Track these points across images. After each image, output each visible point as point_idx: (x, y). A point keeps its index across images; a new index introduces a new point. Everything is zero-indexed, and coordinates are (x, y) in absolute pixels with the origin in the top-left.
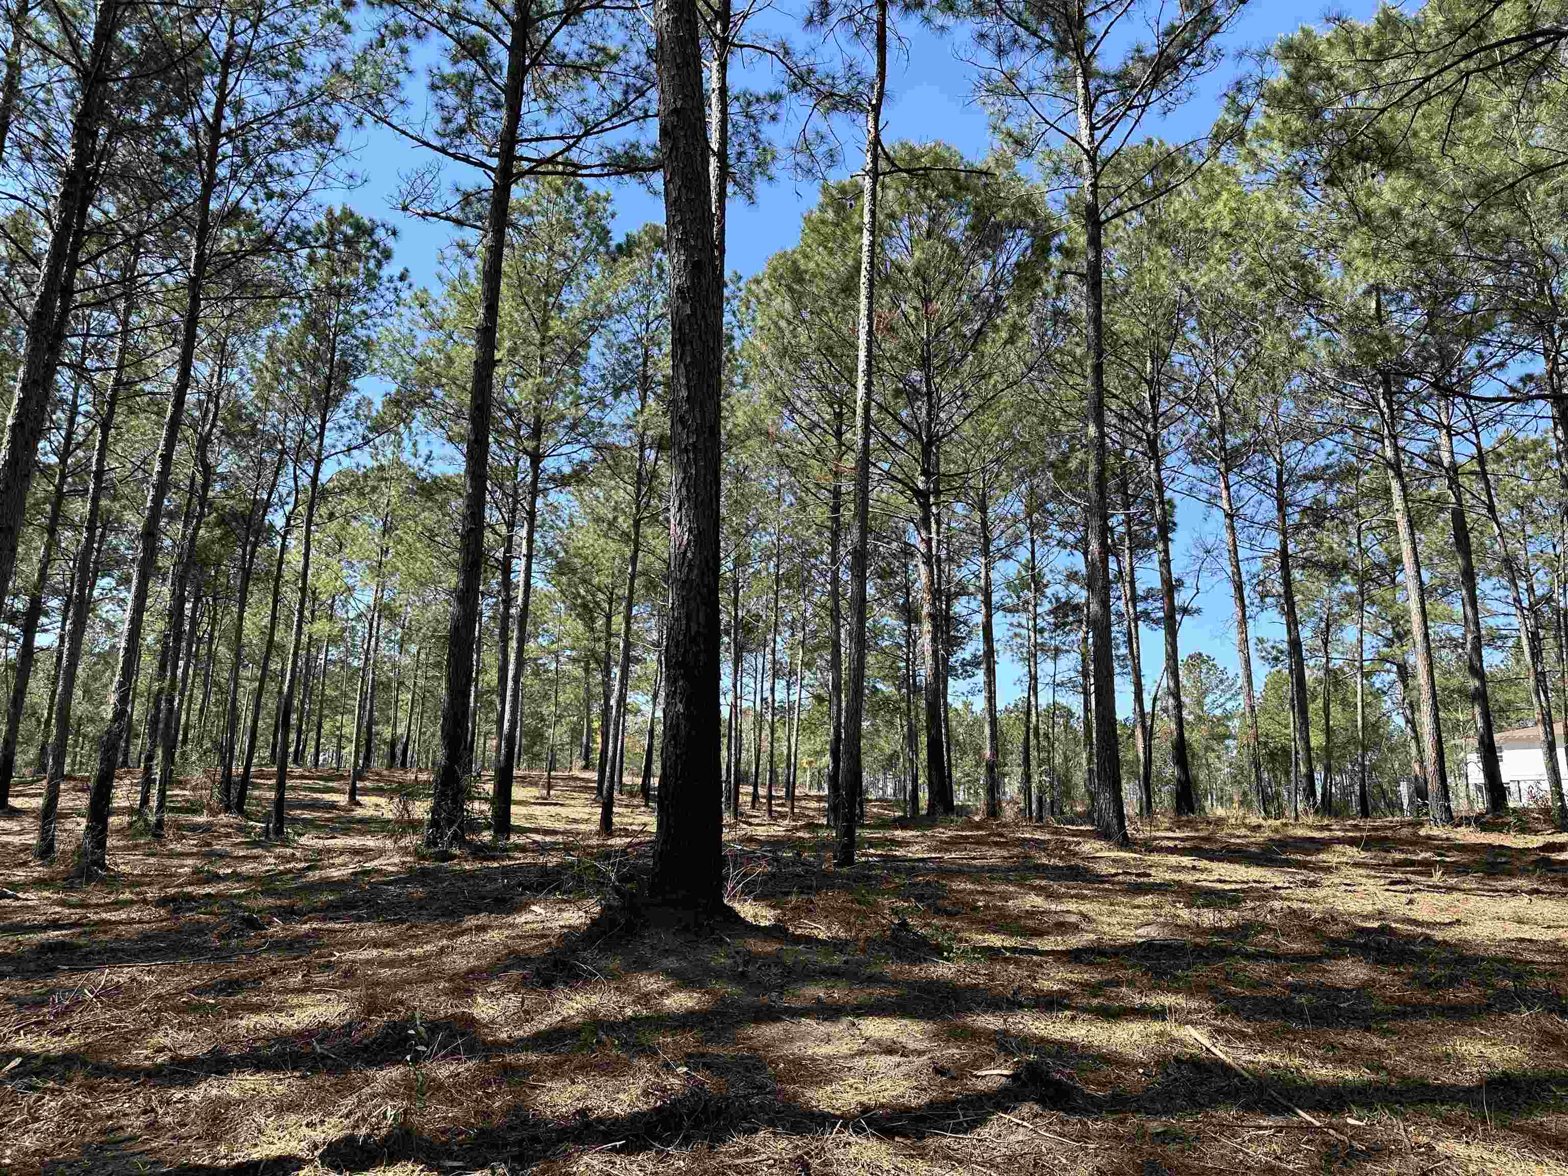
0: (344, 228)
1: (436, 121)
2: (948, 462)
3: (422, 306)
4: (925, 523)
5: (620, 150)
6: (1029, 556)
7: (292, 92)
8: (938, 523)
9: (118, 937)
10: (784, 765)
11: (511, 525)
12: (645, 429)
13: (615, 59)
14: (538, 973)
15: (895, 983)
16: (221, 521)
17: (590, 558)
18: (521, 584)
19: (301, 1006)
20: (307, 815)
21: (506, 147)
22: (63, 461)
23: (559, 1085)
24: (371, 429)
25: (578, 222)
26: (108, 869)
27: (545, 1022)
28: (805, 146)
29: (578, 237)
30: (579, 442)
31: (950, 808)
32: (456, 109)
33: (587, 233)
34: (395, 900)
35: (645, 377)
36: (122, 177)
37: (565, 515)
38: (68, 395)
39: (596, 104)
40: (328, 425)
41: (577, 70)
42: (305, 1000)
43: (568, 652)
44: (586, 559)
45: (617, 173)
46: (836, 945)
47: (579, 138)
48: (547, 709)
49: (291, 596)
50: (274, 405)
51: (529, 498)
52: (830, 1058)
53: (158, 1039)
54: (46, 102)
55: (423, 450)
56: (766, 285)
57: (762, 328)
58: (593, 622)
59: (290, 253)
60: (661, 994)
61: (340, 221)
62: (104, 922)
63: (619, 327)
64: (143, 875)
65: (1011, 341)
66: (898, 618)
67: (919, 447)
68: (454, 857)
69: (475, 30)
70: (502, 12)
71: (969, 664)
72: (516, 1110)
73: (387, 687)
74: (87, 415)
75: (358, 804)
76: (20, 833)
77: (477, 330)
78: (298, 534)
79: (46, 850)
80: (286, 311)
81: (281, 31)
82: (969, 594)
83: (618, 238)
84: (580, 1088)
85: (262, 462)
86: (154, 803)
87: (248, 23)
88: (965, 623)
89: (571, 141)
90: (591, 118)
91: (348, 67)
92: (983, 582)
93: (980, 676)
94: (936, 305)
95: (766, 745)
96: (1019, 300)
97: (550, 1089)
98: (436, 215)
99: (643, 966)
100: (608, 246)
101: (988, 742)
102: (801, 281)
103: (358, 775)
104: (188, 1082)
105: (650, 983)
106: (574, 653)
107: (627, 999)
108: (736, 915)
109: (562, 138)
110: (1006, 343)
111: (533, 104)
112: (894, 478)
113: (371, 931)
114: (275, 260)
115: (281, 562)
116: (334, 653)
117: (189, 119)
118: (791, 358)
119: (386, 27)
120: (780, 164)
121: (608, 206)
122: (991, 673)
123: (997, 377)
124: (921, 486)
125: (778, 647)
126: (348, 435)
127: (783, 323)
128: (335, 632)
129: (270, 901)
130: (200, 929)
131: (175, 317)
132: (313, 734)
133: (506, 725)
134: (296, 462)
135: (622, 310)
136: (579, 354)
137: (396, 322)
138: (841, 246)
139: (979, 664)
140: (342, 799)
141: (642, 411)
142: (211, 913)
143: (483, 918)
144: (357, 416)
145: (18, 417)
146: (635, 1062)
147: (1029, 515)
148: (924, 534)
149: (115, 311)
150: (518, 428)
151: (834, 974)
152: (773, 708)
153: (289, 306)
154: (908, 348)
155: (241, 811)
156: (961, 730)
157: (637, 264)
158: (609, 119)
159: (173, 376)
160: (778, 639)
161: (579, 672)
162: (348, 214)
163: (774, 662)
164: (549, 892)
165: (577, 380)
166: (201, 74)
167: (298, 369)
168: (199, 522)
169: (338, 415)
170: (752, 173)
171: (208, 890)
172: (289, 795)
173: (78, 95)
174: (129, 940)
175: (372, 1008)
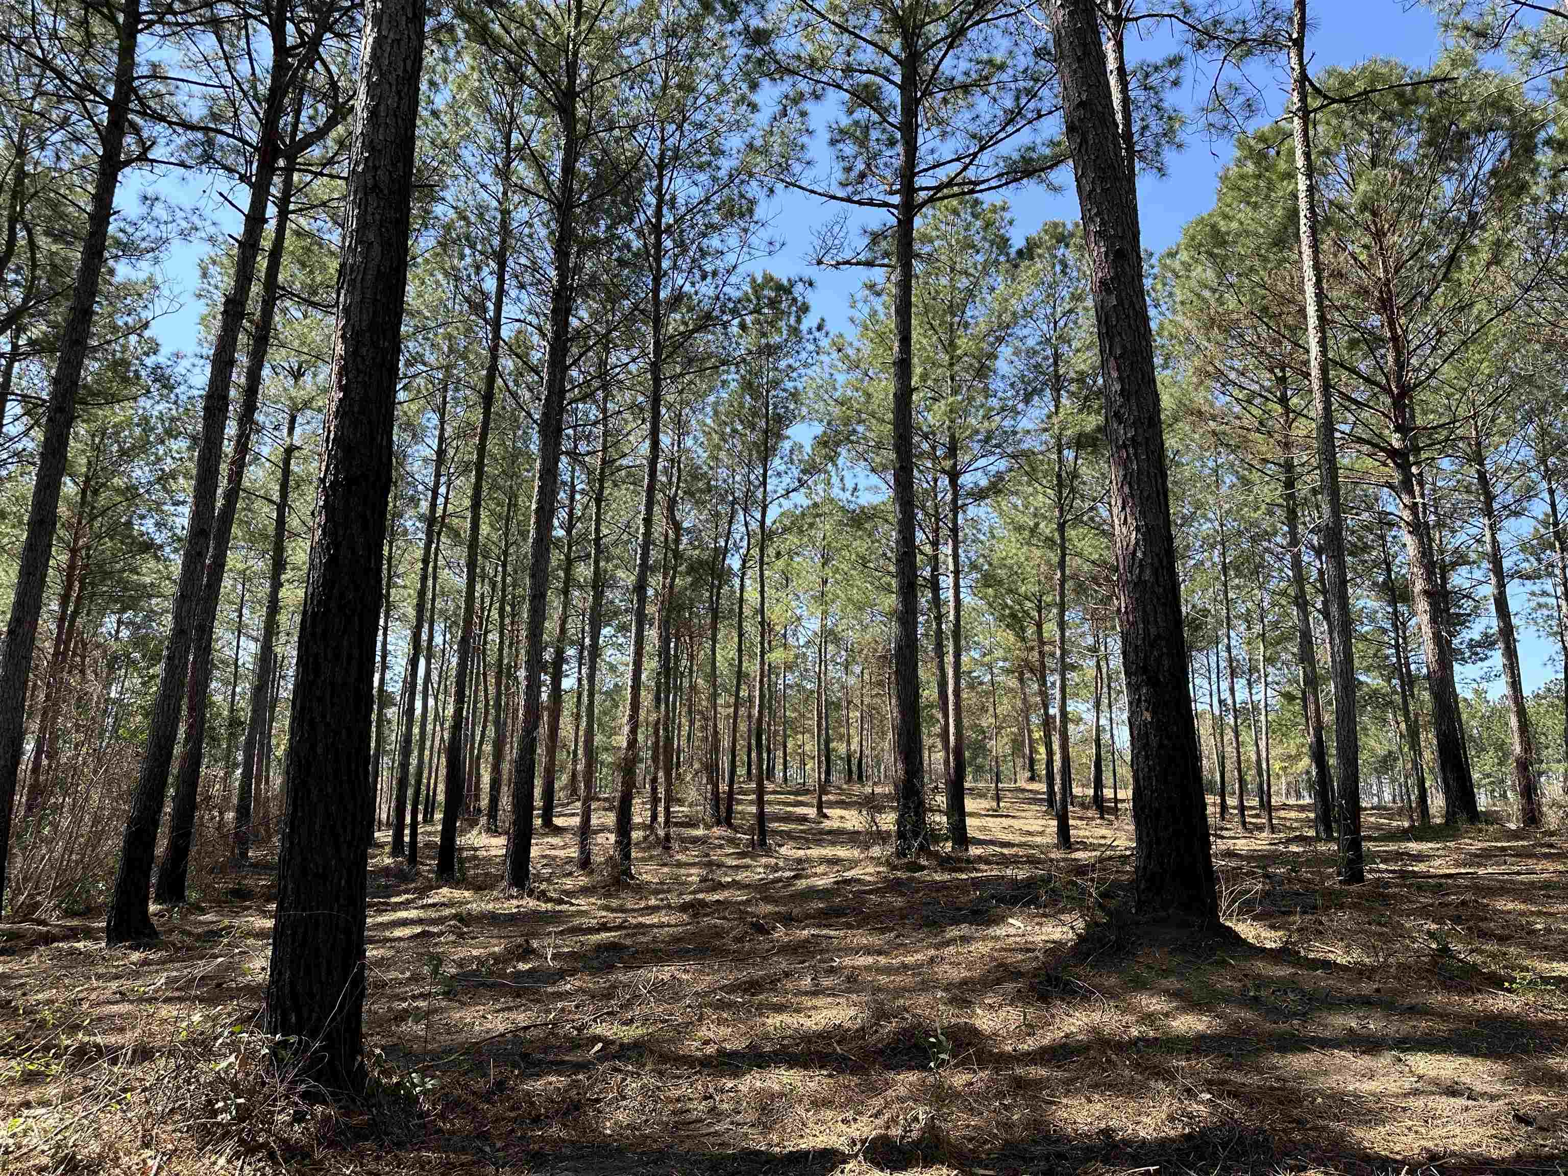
0: (766, 292)
1: (839, 175)
2: (1425, 413)
3: (840, 350)
4: (1406, 486)
5: (1016, 156)
6: (1549, 510)
7: (714, 179)
8: (1421, 484)
9: (654, 940)
10: (1253, 772)
11: (935, 544)
12: (1062, 429)
13: (1002, 67)
14: (1032, 988)
15: (1444, 1016)
16: (691, 570)
17: (1015, 568)
18: (952, 599)
19: (815, 1008)
20: (784, 827)
21: (906, 181)
22: (569, 532)
23: (1076, 1103)
24: (804, 472)
25: (977, 238)
26: (632, 878)
27: (1047, 1038)
28: (1218, 102)
29: (978, 252)
30: (993, 453)
31: (1474, 815)
32: (855, 157)
33: (987, 245)
34: (878, 909)
35: (1058, 377)
36: (590, 286)
37: (985, 528)
38: (567, 478)
39: (988, 118)
40: (769, 473)
41: (965, 88)
42: (819, 1002)
43: (1001, 664)
44: (1011, 568)
45: (1016, 180)
46: (1361, 972)
47: (975, 155)
48: (987, 721)
49: (751, 629)
50: (722, 461)
51: (950, 516)
52: (1378, 1097)
53: (703, 1032)
54: (530, 236)
55: (850, 485)
56: (1184, 256)
57: (1182, 303)
58: (1024, 631)
59: (725, 325)
60: (1167, 1015)
61: (762, 287)
62: (641, 925)
63: (1025, 332)
64: (662, 883)
65: (1496, 260)
66: (1380, 599)
67: (1389, 401)
68: (923, 868)
69: (866, 78)
70: (889, 54)
71: (1479, 644)
72: (1038, 1125)
73: (838, 707)
74: (582, 492)
75: (826, 816)
76: (564, 847)
77: (894, 363)
78: (752, 573)
79: (585, 863)
80: (725, 377)
81: (701, 126)
82: (1469, 563)
83: (1018, 242)
84: (1098, 1108)
85: (717, 514)
86: (661, 819)
87: (674, 127)
88: (1468, 596)
89: (967, 160)
90: (984, 132)
91: (758, 143)
92: (1488, 548)
93: (1497, 658)
94: (1392, 239)
95: (1230, 750)
96: (1500, 213)
97: (1067, 1106)
98: (848, 262)
99: (1140, 985)
100: (1008, 254)
101: (1516, 735)
102: (1223, 243)
103: (823, 790)
104: (736, 1074)
105: (1154, 1004)
106: (1007, 664)
107: (1130, 1018)
108: (1237, 936)
109: (958, 159)
110: (1489, 265)
111: (928, 134)
112: (1360, 440)
113: (862, 938)
114: (714, 333)
115: (741, 600)
116: (791, 678)
117: (637, 223)
118: (1219, 327)
119: (786, 97)
120: (1190, 129)
121: (1005, 214)
122: (1511, 654)
123: (1481, 305)
124: (1396, 445)
125: (1233, 643)
126: (786, 480)
127: (1207, 294)
128: (791, 658)
129: (770, 908)
130: (718, 933)
131: (641, 399)
132: (780, 753)
133: (952, 738)
134: (745, 510)
135: (1027, 314)
136: (988, 368)
137: (818, 370)
138: (1267, 197)
139: (1493, 643)
140: (812, 812)
141: (1057, 413)
142: (724, 918)
143: (965, 929)
144: (792, 462)
145: (539, 502)
146: (1152, 1083)
147: (1543, 461)
148: (1406, 499)
149: (595, 402)
150: (934, 448)
151: (1366, 1002)
152: (1235, 710)
153: (728, 372)
154: (1363, 292)
155: (730, 825)
156: (1473, 723)
157: (1039, 266)
158: (1003, 129)
159: (645, 448)
160: (1232, 634)
161: (1013, 683)
162: (768, 279)
163: (1231, 660)
164: (1024, 905)
165: (987, 393)
166: (641, 181)
167: (740, 427)
168: (675, 572)
169: (777, 463)
170: (1158, 145)
171: (716, 897)
172: (768, 809)
173: (553, 225)
174: (663, 942)
175: (881, 1014)
